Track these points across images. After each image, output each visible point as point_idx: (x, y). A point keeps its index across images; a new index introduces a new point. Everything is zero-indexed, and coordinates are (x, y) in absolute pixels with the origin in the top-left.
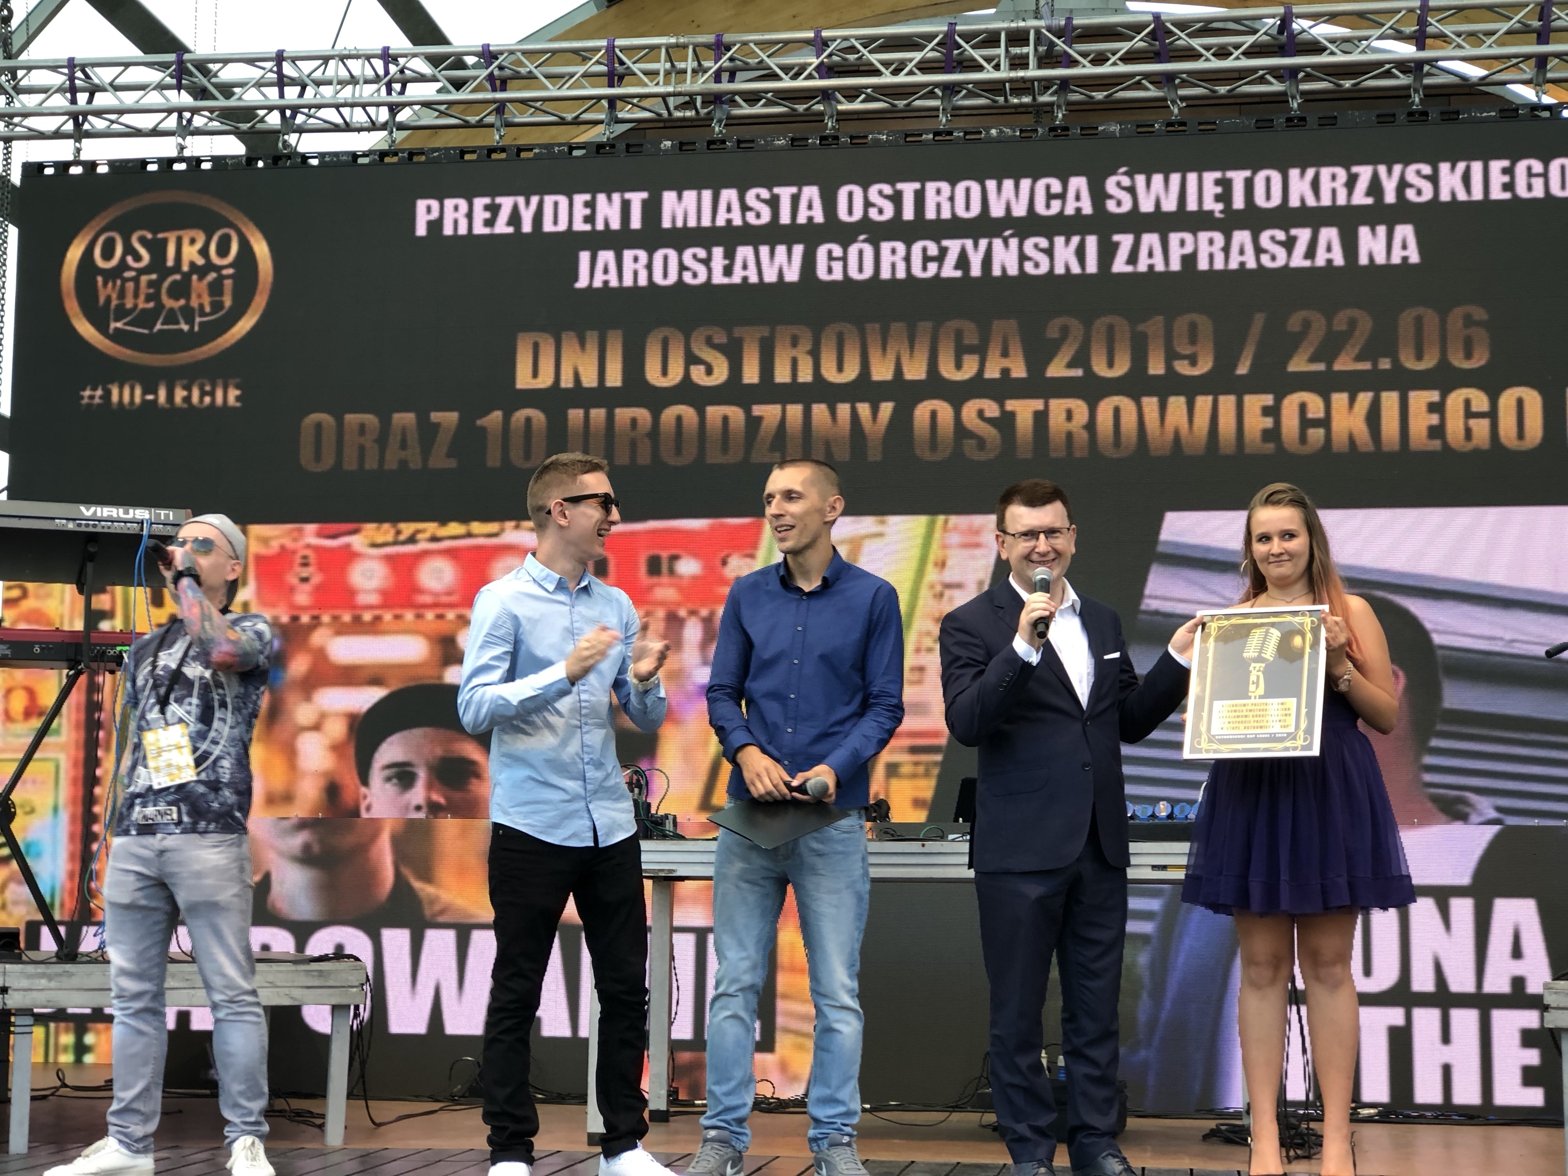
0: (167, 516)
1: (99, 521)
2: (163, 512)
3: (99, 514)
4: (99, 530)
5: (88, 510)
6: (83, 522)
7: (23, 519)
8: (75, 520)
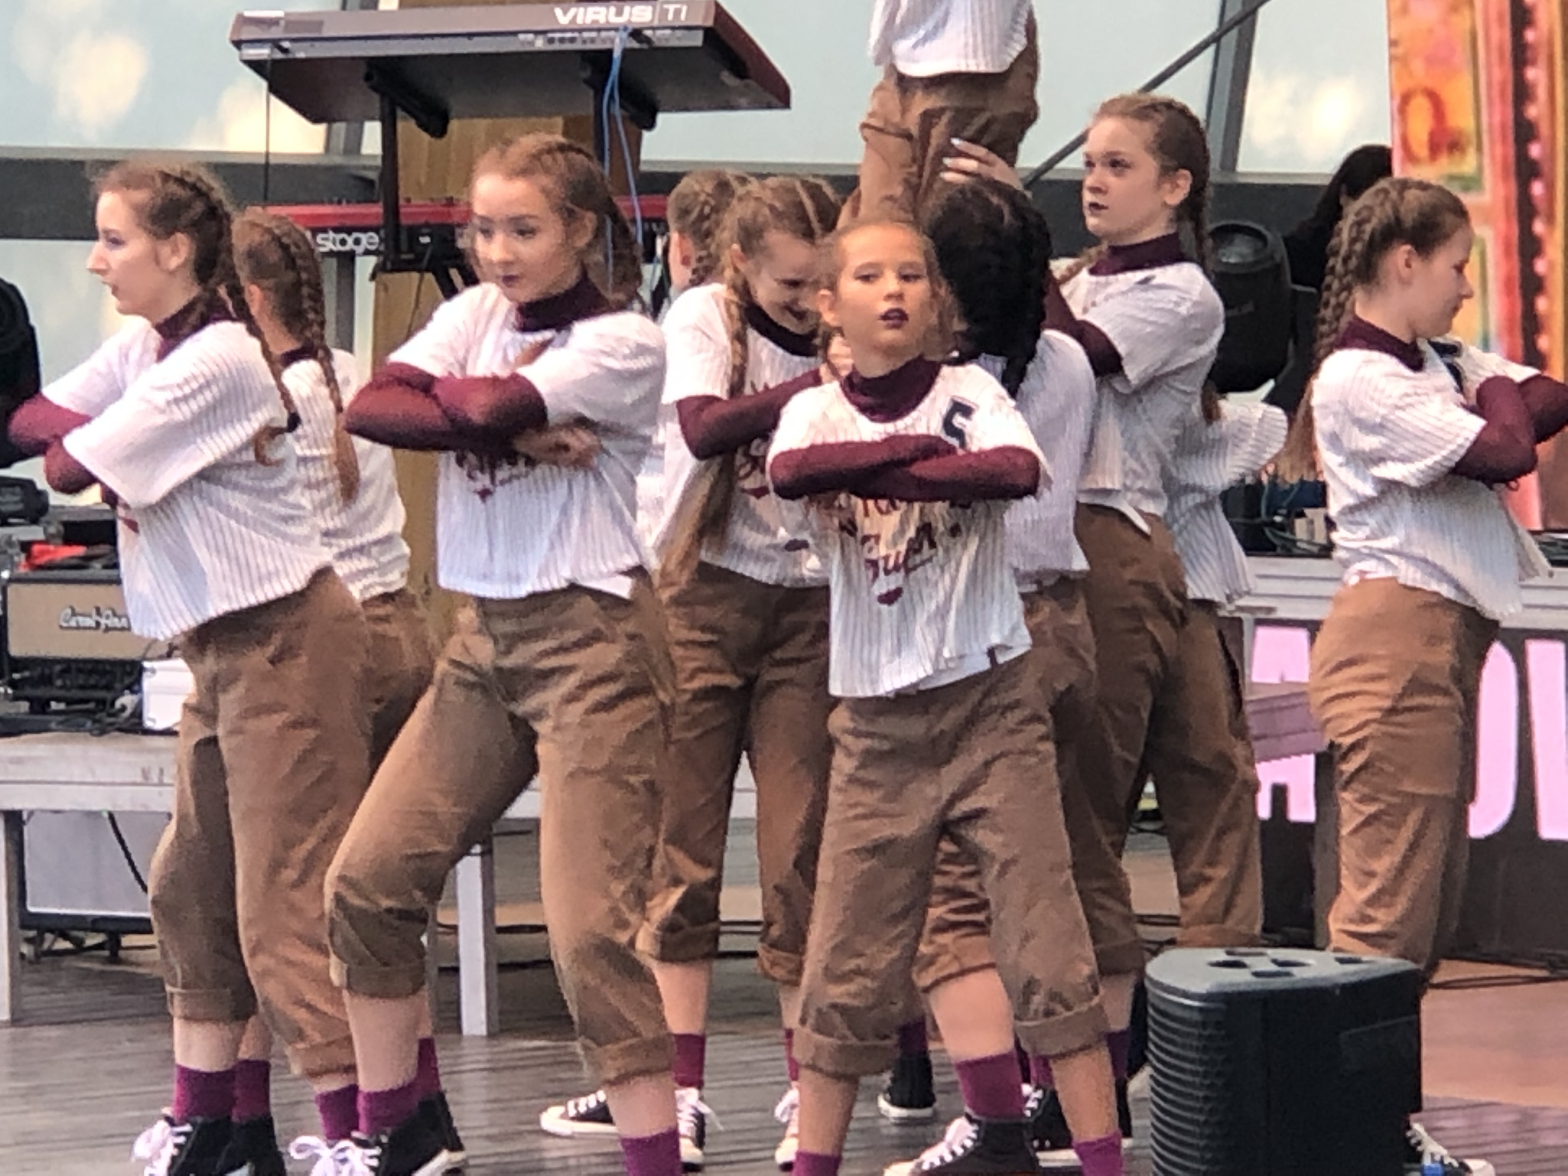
0: (677, 12)
1: (580, 31)
2: (673, 7)
3: (580, 20)
4: (579, 46)
5: (565, 13)
6: (557, 35)
7: (476, 39)
8: (543, 32)
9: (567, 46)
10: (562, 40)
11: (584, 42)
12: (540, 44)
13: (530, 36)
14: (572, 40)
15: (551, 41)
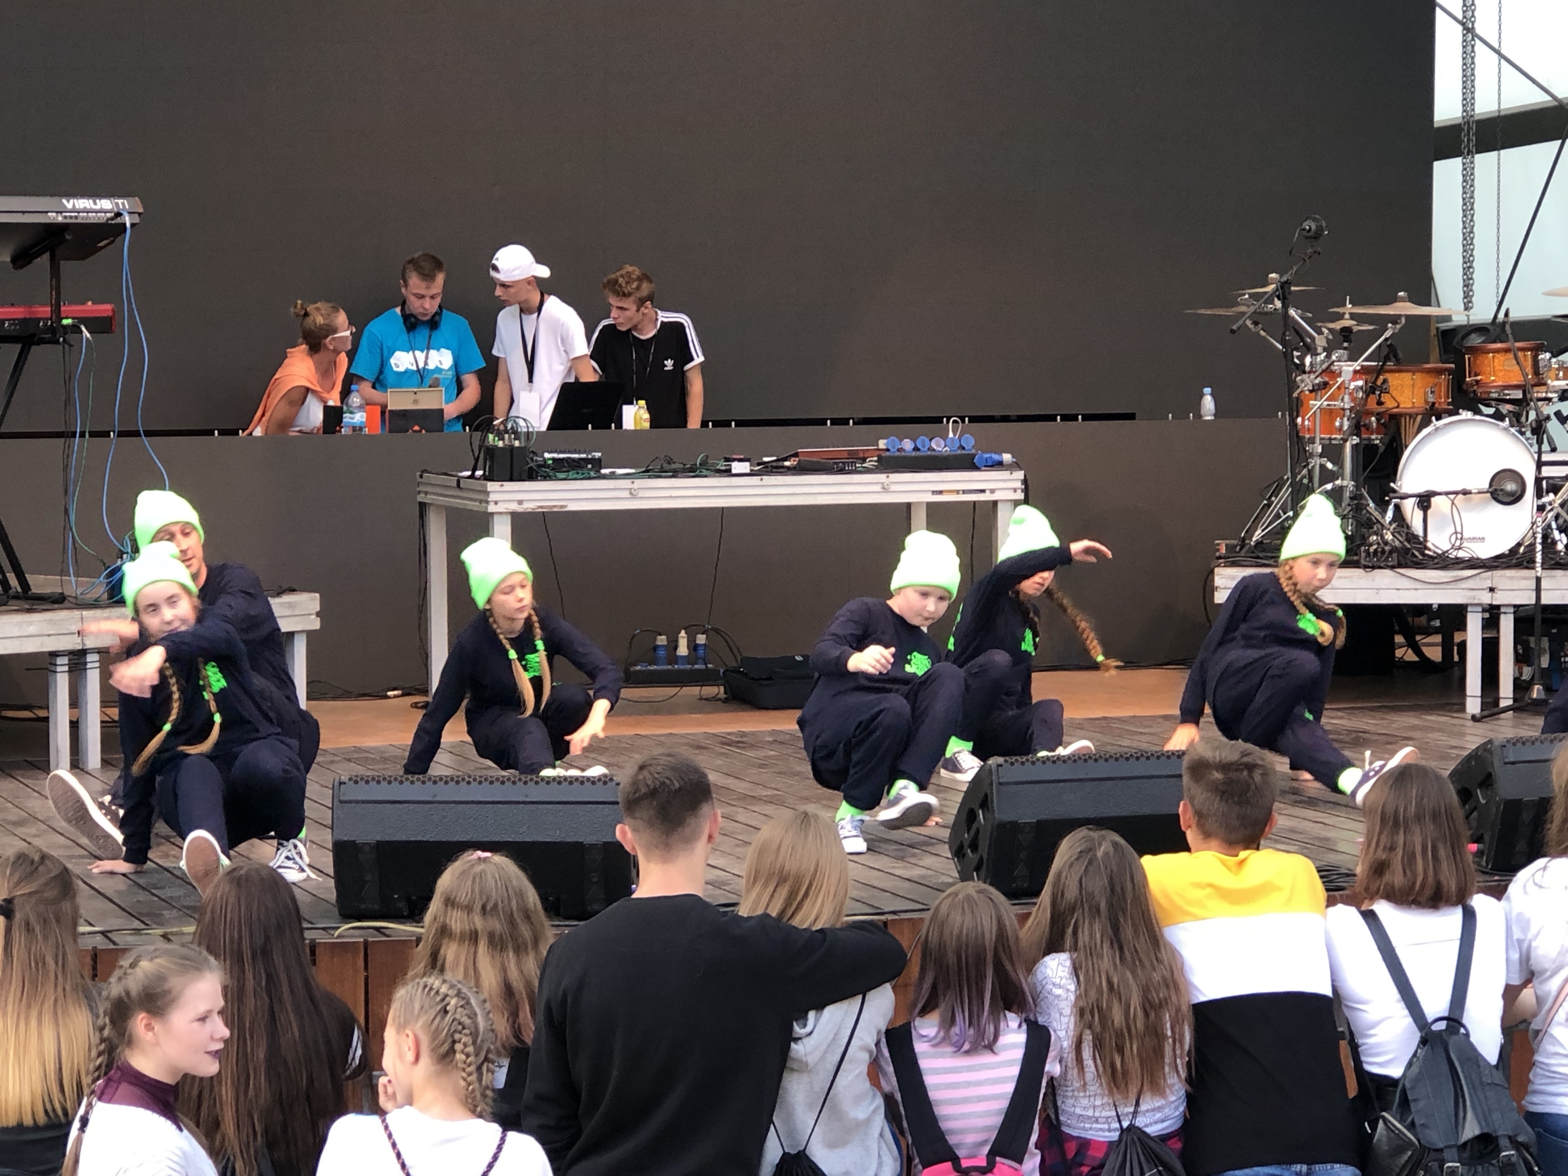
0: (123, 204)
1: (79, 212)
2: (120, 201)
3: (77, 207)
4: (79, 221)
5: (68, 202)
6: (68, 214)
7: (26, 214)
8: (61, 212)
9: (73, 221)
10: (71, 217)
11: (83, 218)
12: (60, 219)
13: (54, 214)
14: (76, 217)
15: (65, 217)
